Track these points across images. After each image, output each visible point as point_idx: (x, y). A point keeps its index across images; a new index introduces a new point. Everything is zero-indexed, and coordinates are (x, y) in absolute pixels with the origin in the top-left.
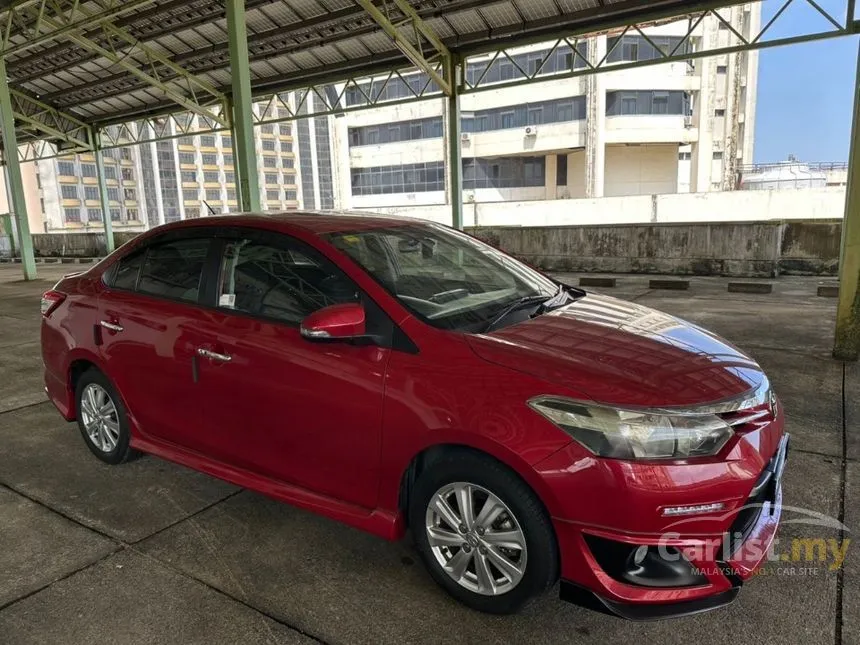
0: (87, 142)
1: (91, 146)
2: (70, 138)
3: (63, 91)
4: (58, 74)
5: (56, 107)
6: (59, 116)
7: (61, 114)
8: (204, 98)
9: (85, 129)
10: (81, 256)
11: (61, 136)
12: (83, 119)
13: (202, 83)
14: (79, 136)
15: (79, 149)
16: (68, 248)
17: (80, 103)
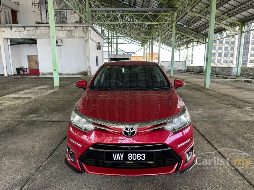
0: (204, 41)
1: (205, 42)
2: (199, 40)
3: (198, 28)
4: (196, 23)
5: (197, 32)
6: (198, 35)
7: (198, 34)
8: (232, 25)
9: (204, 37)
10: (197, 72)
11: (197, 40)
12: (204, 35)
13: (233, 20)
14: (202, 40)
15: (201, 43)
16: (196, 70)
17: (202, 30)
